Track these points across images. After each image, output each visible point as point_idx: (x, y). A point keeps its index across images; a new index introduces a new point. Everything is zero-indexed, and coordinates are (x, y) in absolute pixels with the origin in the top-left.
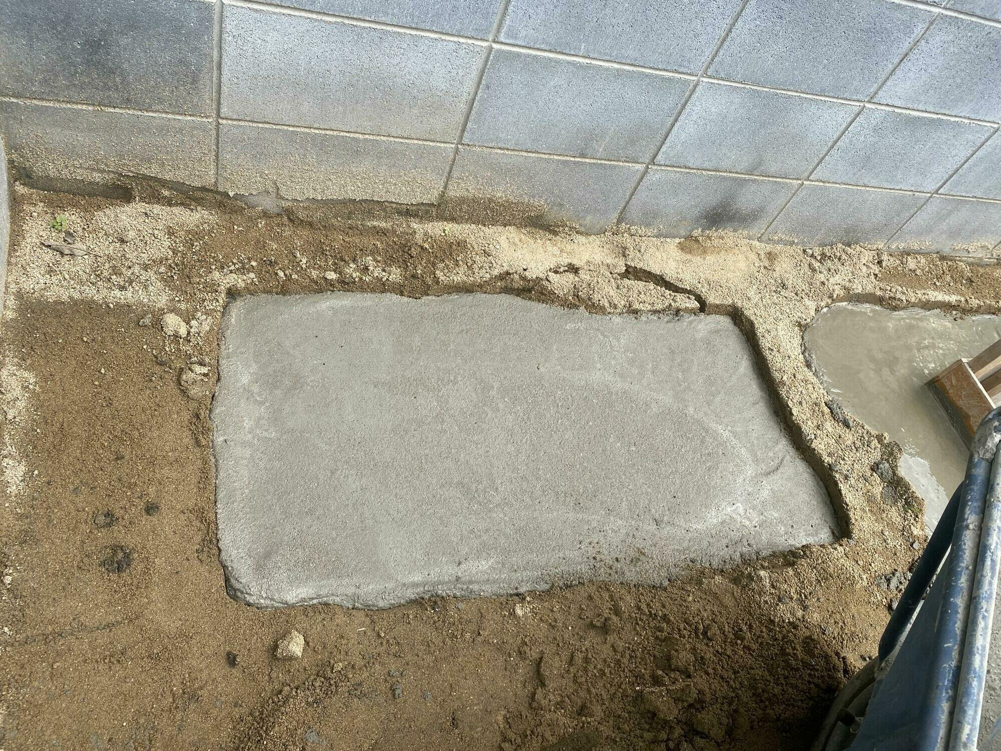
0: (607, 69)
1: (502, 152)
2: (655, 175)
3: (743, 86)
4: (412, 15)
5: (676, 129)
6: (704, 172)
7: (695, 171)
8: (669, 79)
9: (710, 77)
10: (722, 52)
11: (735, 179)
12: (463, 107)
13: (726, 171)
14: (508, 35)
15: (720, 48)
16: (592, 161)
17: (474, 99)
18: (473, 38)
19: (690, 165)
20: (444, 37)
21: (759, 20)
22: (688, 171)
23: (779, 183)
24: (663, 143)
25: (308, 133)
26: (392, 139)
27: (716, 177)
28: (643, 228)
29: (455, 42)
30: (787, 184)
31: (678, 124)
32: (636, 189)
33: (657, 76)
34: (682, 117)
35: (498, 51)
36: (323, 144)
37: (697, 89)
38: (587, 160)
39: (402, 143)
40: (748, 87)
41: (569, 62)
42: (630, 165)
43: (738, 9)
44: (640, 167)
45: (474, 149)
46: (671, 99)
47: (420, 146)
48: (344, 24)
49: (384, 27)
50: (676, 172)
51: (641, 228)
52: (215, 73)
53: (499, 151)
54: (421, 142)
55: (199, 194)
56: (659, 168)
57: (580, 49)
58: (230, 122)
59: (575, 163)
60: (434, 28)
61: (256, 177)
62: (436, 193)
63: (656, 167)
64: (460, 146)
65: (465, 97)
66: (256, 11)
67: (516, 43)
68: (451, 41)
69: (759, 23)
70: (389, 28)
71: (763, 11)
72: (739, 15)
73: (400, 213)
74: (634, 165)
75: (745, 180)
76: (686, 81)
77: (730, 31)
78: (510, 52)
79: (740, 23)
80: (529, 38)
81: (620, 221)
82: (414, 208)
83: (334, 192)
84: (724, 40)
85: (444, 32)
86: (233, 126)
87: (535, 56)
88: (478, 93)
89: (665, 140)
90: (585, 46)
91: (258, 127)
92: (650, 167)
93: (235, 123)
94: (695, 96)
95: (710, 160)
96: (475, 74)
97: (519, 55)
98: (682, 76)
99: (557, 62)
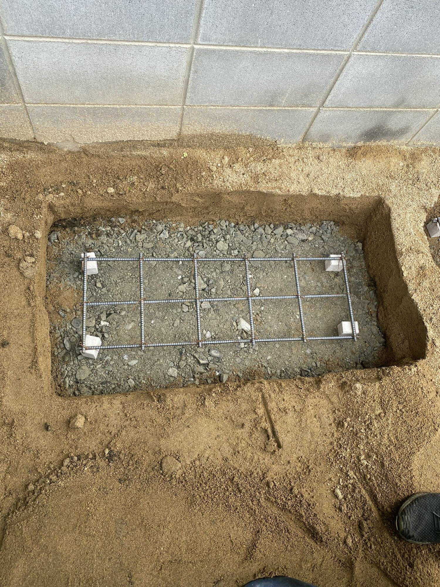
0: (280, 54)
1: (215, 107)
2: (325, 114)
3: (386, 54)
4: (133, 34)
5: (337, 86)
6: (361, 109)
7: (355, 109)
8: (328, 55)
9: (359, 51)
10: (366, 34)
11: (386, 112)
12: (182, 85)
13: (378, 107)
14: (203, 39)
15: (365, 32)
16: (279, 108)
17: (188, 80)
18: (178, 43)
19: (351, 105)
20: (158, 45)
21: (394, 10)
22: (349, 109)
23: (419, 112)
24: (328, 94)
25: (83, 108)
26: (139, 106)
27: (370, 112)
28: (321, 143)
29: (167, 47)
30: (425, 112)
31: (338, 83)
32: (312, 122)
33: (318, 54)
34: (340, 78)
35: (198, 50)
36: (94, 113)
37: (350, 60)
38: (275, 108)
39: (145, 108)
40: (390, 54)
41: (251, 52)
42: (306, 108)
43: (377, 5)
44: (314, 110)
45: (194, 107)
46: (331, 67)
47: (158, 109)
48: (88, 44)
49: (116, 43)
50: (340, 110)
51: (319, 143)
52: (14, 79)
53: (212, 107)
54: (158, 107)
55: (26, 144)
56: (327, 109)
57: (257, 43)
58: (32, 105)
59: (266, 110)
60: (150, 40)
61: (58, 133)
62: (175, 134)
63: (325, 109)
64: (185, 107)
65: (182, 79)
66: (28, 41)
67: (210, 43)
68: (164, 47)
69: (394, 12)
70: (119, 43)
71: (397, 4)
72: (378, 9)
73: (154, 146)
74: (309, 108)
75: (392, 111)
76: (340, 55)
77: (372, 20)
78: (207, 50)
79: (379, 14)
80: (219, 40)
81: (304, 140)
82: (162, 142)
83: (109, 138)
84: (368, 26)
85: (158, 41)
86: (35, 107)
87: (226, 50)
88: (190, 76)
89: (330, 92)
90: (261, 41)
91: (51, 106)
92: (321, 109)
93: (36, 105)
94: (349, 64)
95: (365, 102)
96: (185, 65)
97: (214, 51)
98: (337, 52)
99: (243, 52)
